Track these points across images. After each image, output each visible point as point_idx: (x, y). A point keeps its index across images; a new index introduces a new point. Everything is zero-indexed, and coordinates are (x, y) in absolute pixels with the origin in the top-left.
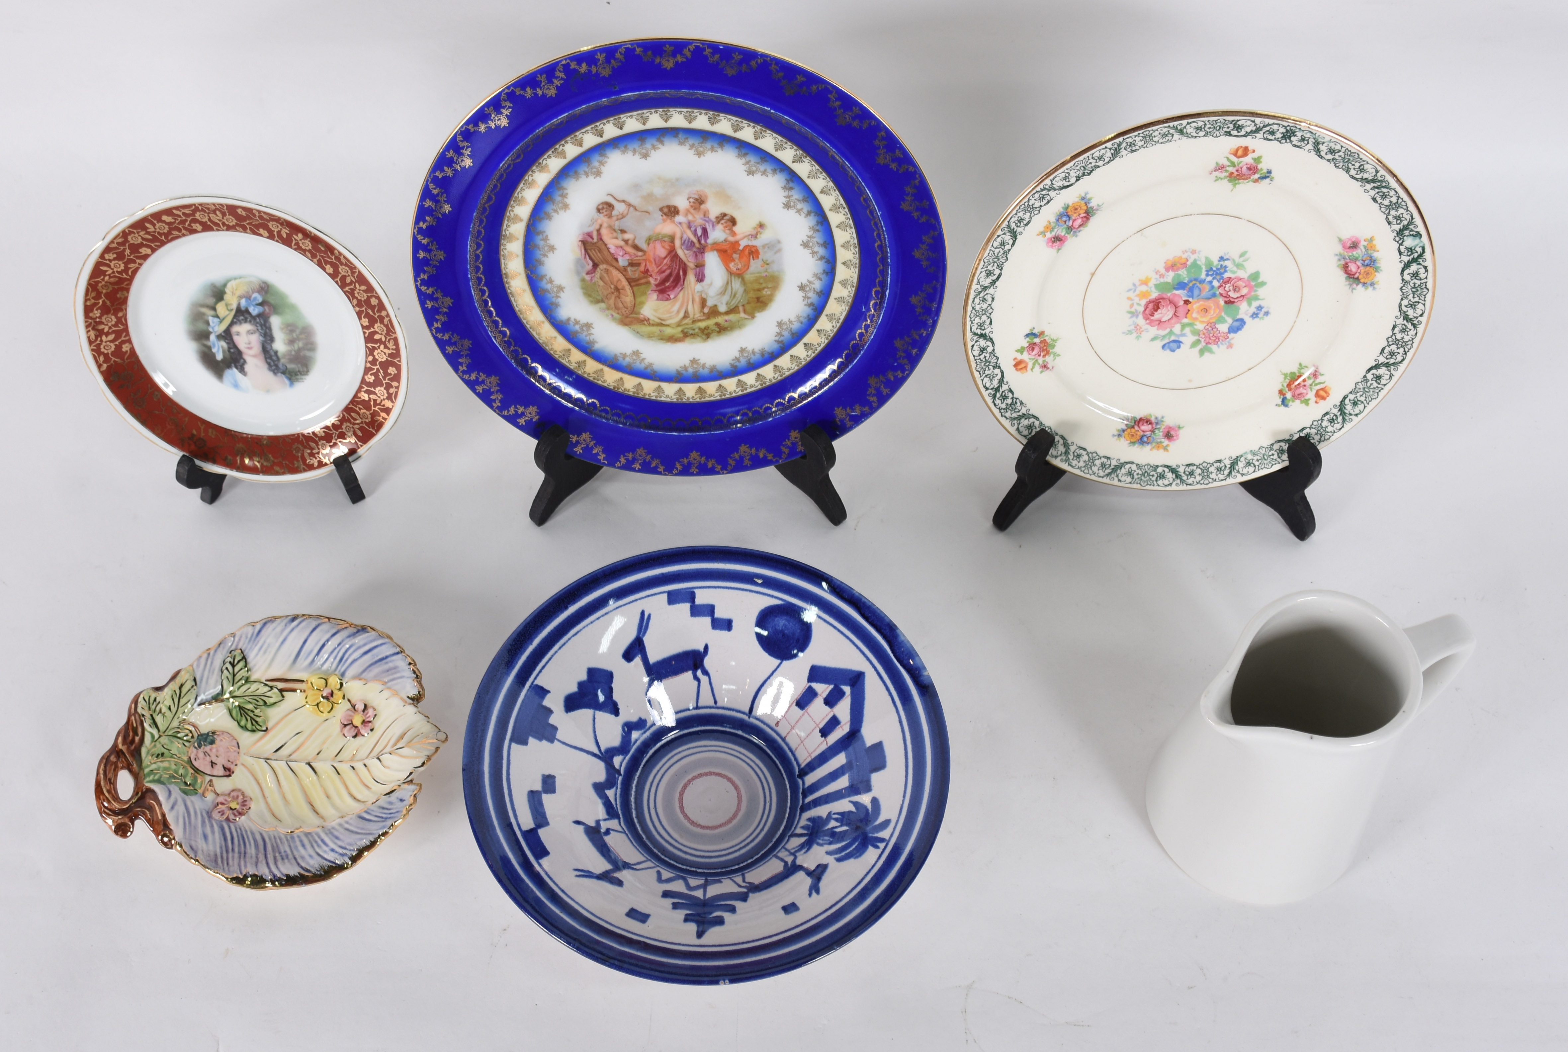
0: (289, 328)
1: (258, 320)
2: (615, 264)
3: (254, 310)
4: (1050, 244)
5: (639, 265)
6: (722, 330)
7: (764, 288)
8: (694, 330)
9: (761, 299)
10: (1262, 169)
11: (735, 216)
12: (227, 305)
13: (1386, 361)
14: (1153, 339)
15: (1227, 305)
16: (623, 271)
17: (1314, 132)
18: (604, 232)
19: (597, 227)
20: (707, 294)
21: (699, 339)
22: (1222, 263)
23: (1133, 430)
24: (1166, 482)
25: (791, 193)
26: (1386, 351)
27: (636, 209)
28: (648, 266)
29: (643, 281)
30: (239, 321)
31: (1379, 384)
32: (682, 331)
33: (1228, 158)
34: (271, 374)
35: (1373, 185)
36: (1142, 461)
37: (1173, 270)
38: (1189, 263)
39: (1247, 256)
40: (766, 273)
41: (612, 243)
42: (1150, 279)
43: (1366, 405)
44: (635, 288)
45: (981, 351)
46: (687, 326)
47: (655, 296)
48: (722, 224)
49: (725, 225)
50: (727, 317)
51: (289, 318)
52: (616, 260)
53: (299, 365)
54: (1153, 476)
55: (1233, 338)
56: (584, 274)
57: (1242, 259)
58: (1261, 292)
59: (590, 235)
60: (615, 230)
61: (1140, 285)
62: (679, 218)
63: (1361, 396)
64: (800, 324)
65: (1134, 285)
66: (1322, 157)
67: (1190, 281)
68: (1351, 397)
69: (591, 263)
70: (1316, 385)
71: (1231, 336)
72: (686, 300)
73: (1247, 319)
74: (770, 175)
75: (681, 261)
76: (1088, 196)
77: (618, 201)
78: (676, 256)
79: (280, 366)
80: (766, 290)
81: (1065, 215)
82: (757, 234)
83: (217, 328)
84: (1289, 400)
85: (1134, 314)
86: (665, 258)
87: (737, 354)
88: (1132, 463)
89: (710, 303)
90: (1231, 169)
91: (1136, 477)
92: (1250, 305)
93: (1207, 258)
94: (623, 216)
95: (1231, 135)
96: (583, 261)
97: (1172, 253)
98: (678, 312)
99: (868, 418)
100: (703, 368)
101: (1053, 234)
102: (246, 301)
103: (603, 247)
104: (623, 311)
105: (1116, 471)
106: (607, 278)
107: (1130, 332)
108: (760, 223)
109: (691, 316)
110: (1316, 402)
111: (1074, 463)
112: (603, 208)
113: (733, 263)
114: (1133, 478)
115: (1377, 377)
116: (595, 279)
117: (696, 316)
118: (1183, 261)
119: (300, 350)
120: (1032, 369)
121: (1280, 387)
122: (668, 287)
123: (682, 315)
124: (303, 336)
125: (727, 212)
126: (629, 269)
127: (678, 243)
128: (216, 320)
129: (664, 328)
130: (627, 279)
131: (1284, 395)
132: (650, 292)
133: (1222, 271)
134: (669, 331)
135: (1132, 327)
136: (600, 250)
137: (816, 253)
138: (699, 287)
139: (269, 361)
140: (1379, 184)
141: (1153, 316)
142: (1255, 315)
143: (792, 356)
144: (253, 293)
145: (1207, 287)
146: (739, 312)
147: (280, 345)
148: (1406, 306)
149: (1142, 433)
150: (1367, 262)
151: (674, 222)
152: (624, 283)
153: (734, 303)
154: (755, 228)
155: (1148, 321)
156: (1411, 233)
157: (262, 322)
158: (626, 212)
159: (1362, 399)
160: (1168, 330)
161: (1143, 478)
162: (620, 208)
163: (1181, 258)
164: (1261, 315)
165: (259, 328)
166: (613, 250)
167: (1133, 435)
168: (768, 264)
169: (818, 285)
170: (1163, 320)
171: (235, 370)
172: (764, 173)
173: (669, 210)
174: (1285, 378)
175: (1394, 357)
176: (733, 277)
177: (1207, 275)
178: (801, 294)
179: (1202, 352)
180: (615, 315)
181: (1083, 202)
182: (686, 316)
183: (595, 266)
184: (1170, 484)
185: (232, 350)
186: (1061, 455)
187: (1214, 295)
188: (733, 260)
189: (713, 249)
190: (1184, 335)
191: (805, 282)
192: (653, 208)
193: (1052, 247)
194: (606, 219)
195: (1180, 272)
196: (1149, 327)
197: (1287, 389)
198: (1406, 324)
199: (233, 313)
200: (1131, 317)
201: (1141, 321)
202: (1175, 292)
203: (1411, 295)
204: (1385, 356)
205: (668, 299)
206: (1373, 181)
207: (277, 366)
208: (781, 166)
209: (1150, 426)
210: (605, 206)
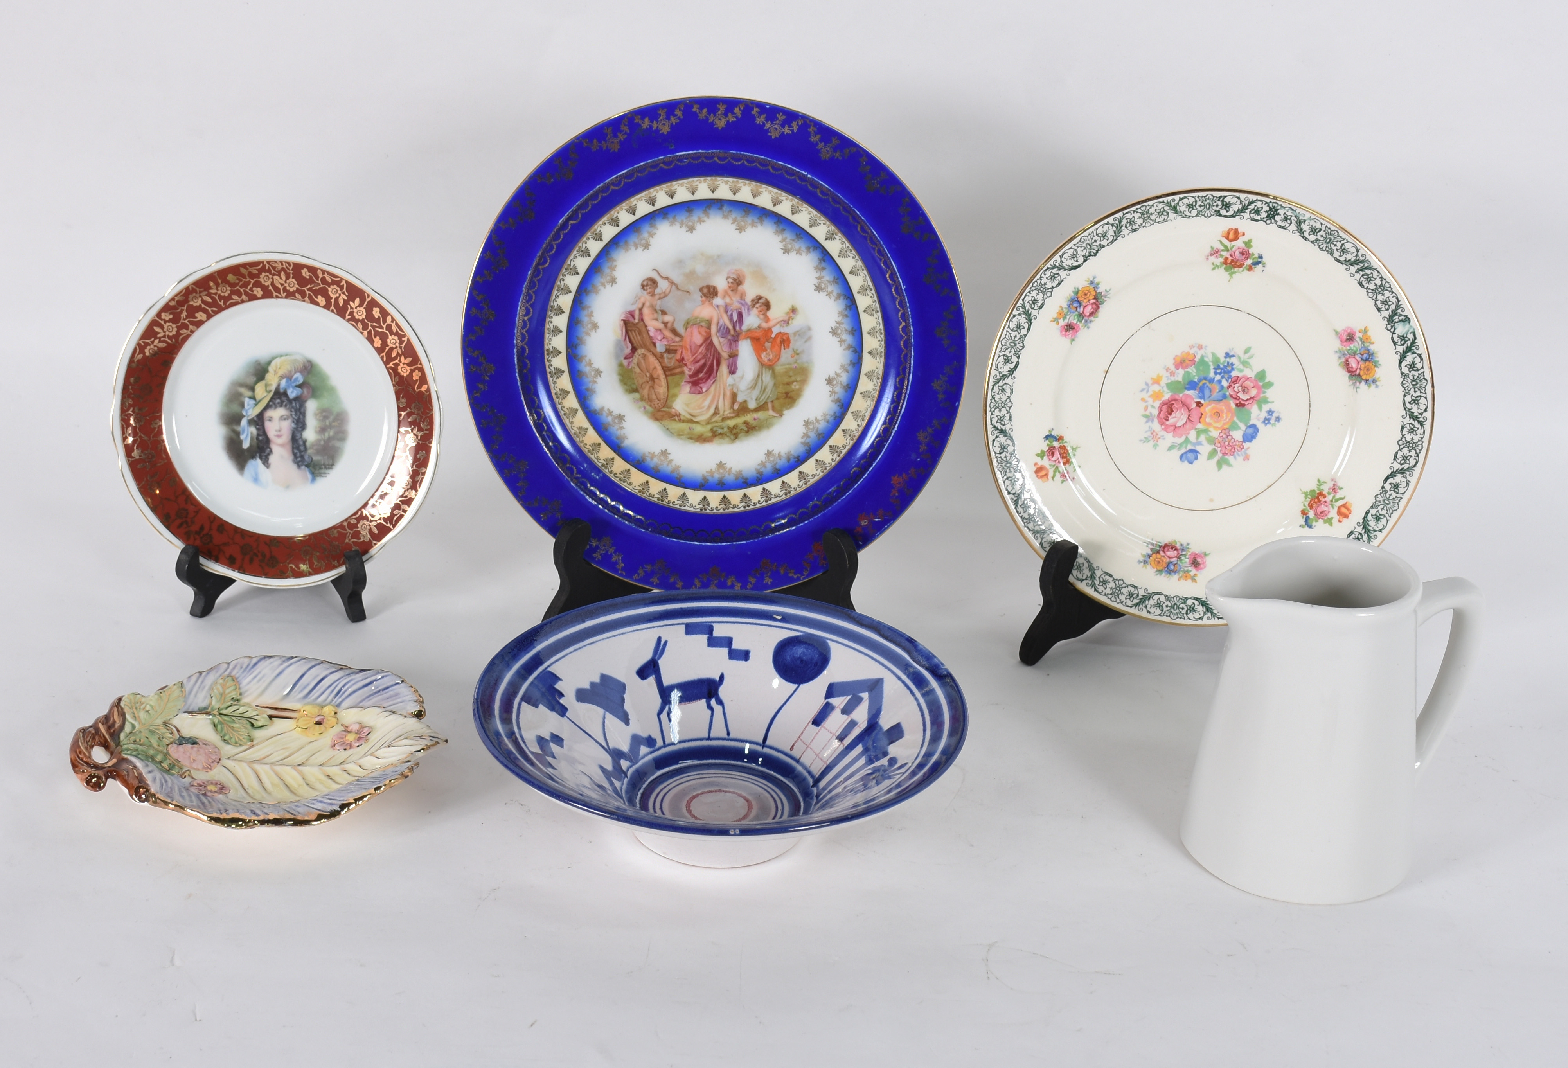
0: (324, 414)
1: (294, 404)
2: (652, 348)
3: (292, 392)
4: (1064, 333)
5: (675, 351)
6: (750, 429)
7: (793, 382)
8: (723, 428)
9: (789, 395)
10: (1253, 254)
11: (769, 299)
12: (266, 385)
13: (1401, 467)
14: (1171, 448)
15: (1238, 408)
16: (659, 357)
17: (1295, 208)
18: (646, 311)
19: (640, 306)
20: (738, 388)
21: (727, 439)
22: (1228, 359)
23: (1159, 556)
24: (1197, 616)
25: (822, 274)
26: (1398, 456)
27: (678, 288)
28: (684, 354)
29: (678, 370)
30: (274, 404)
31: (1398, 493)
32: (712, 429)
33: (1221, 242)
34: (295, 466)
35: (1357, 267)
36: (1171, 593)
37: (1183, 368)
38: (1197, 360)
39: (1251, 352)
40: (796, 365)
41: (652, 325)
42: (1161, 377)
43: (1388, 518)
44: (670, 378)
45: (1002, 449)
46: (716, 424)
47: (687, 388)
48: (757, 308)
49: (759, 309)
50: (755, 415)
51: (325, 402)
52: (654, 344)
53: (326, 457)
54: (1183, 608)
55: (1248, 448)
56: (622, 358)
57: (1247, 355)
58: (1270, 393)
59: (632, 314)
60: (656, 311)
61: (1153, 384)
62: (718, 301)
63: (1382, 509)
64: (826, 424)
65: (1147, 384)
66: (1306, 239)
67: (1200, 380)
68: (1373, 512)
69: (630, 347)
70: (1337, 501)
71: (1246, 445)
72: (717, 394)
73: (1260, 426)
74: (804, 254)
75: (716, 350)
76: (1096, 281)
77: (662, 277)
78: (711, 344)
79: (306, 457)
80: (795, 383)
81: (1076, 301)
82: (789, 320)
83: (251, 411)
84: (1313, 520)
85: (1148, 418)
86: (701, 346)
87: (763, 458)
88: (1160, 594)
89: (740, 399)
90: (1225, 254)
91: (1165, 609)
92: (1260, 408)
93: (1213, 354)
94: (665, 295)
95: (1220, 215)
96: (623, 343)
97: (1180, 348)
98: (709, 407)
99: (891, 524)
100: (729, 474)
101: (1066, 321)
102: (287, 382)
103: (643, 329)
104: (656, 403)
105: (1144, 602)
106: (644, 365)
107: (1146, 440)
108: (793, 307)
109: (721, 413)
110: (1340, 521)
111: (1101, 589)
112: (647, 285)
113: (765, 353)
114: (1162, 610)
115: (1395, 486)
116: (632, 365)
117: (726, 413)
118: (1191, 357)
119: (330, 439)
120: (1053, 478)
121: (1302, 508)
122: (701, 379)
123: (712, 411)
124: (335, 424)
125: (762, 295)
126: (665, 355)
127: (714, 329)
128: (252, 402)
129: (693, 426)
130: (663, 367)
131: (1306, 514)
132: (683, 383)
133: (1229, 369)
134: (699, 429)
135: (1149, 434)
136: (640, 333)
137: (844, 341)
138: (730, 380)
139: (296, 451)
140: (1362, 265)
141: (1168, 420)
142: (1266, 421)
143: (817, 461)
144: (295, 373)
145: (1217, 388)
146: (768, 410)
147: (310, 435)
148: (1410, 403)
149: (1168, 560)
150: (1365, 356)
151: (711, 304)
152: (660, 371)
153: (763, 398)
154: (788, 313)
155: (1163, 427)
156: (1401, 318)
157: (298, 406)
158: (668, 290)
159: (1384, 512)
160: (1184, 438)
161: (1172, 610)
162: (663, 285)
163: (1188, 353)
164: (1272, 421)
165: (293, 413)
166: (652, 334)
167: (1159, 562)
168: (798, 354)
169: (844, 378)
170: (1178, 425)
171: (259, 461)
172: (798, 252)
173: (709, 291)
174: (1306, 497)
175: (1408, 462)
176: (764, 369)
177: (1216, 373)
178: (828, 388)
179: (1219, 464)
180: (648, 407)
181: (1092, 287)
182: (716, 413)
183: (634, 350)
184: (1201, 618)
185: (260, 438)
186: (1086, 579)
187: (1224, 397)
188: (765, 350)
189: (746, 338)
190: (1200, 444)
191: (832, 375)
192: (694, 288)
193: (1065, 336)
194: (648, 297)
195: (1188, 370)
196: (1164, 433)
197: (1309, 508)
198: (1413, 422)
199: (271, 394)
200: (1147, 422)
201: (1156, 426)
202: (1187, 392)
203: (1413, 390)
204: (1399, 461)
205: (700, 393)
206: (1356, 262)
207: (302, 457)
208: (815, 245)
209: (1175, 552)
210: (649, 283)
